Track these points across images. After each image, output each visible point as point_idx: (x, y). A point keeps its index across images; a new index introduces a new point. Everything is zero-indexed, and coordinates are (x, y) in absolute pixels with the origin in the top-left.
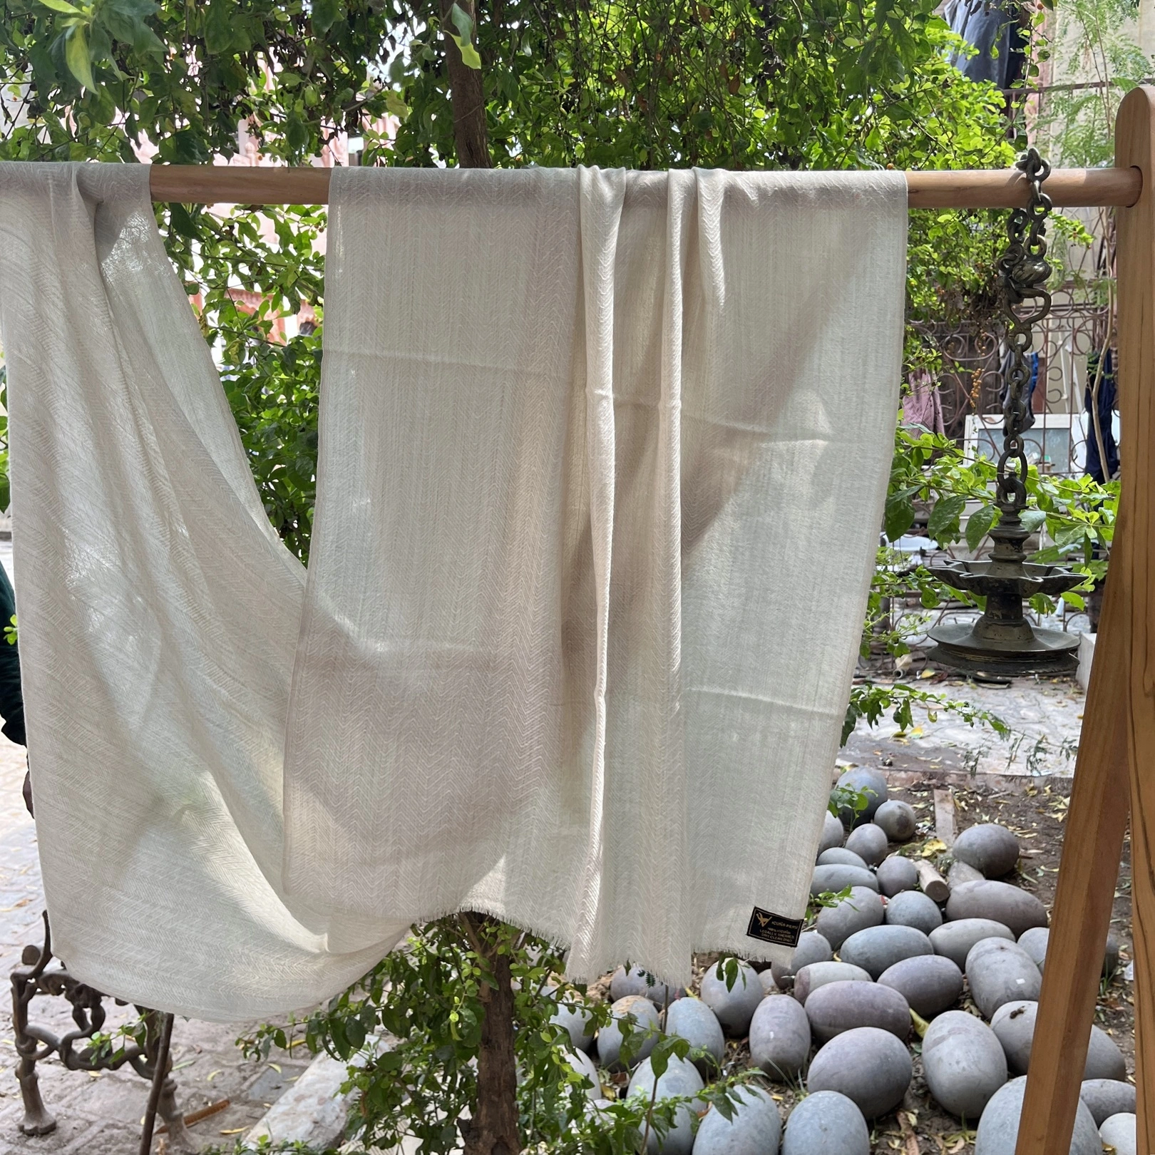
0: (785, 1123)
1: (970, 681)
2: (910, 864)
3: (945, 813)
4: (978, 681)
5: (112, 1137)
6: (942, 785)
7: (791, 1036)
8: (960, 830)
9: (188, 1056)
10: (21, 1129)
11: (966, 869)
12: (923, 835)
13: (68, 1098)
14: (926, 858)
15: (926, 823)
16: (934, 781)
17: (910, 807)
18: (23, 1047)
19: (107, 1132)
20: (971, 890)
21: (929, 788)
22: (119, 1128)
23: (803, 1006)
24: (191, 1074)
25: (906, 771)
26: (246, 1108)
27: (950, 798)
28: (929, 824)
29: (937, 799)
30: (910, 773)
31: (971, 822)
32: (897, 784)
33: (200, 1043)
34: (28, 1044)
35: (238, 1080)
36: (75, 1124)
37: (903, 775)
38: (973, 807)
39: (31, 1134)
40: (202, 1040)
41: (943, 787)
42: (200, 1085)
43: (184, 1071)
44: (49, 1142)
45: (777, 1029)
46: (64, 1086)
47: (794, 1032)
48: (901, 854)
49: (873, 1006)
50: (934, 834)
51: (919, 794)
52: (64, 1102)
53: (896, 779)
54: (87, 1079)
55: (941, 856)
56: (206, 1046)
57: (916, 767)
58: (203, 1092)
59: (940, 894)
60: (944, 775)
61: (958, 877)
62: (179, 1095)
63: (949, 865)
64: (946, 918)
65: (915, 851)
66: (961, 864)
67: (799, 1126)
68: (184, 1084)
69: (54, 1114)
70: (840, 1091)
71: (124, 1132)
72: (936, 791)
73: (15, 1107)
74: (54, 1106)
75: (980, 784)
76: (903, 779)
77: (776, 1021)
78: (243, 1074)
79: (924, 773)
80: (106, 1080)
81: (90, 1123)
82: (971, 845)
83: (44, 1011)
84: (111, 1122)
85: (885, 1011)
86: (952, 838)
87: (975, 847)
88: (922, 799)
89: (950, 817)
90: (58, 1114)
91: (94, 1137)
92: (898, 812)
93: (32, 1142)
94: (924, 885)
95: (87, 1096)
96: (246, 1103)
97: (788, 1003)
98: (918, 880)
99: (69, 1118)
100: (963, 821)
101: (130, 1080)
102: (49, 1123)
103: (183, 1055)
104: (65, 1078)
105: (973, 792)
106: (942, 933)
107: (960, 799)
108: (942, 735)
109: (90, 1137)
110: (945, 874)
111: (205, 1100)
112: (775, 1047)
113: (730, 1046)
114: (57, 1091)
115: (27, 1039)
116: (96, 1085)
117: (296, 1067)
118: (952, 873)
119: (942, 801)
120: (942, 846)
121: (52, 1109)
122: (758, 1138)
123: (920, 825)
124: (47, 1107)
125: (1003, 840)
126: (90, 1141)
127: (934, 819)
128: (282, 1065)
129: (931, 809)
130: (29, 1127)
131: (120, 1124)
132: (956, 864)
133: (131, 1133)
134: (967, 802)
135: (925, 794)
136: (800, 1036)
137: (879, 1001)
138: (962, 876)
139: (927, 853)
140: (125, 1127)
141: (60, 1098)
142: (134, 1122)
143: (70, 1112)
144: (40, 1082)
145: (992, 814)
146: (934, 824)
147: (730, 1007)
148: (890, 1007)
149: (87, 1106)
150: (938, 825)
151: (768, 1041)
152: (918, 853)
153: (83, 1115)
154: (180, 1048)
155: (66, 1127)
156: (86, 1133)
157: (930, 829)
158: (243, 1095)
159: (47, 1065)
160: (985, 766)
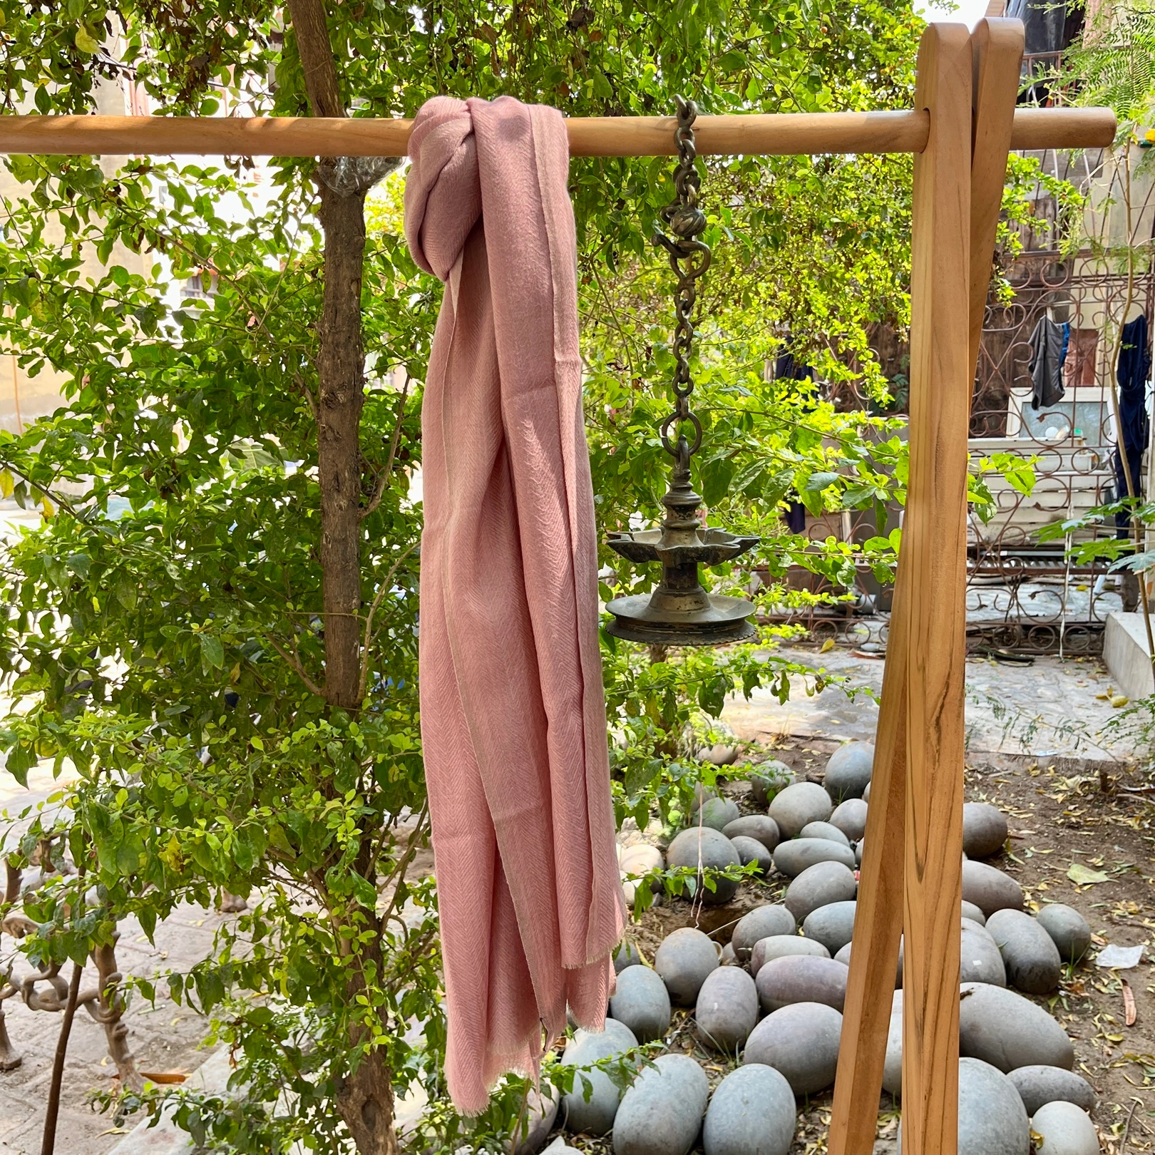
1: (990, 658)
4: (999, 658)
5: (72, 1075)
7: (735, 1007)
19: (69, 1070)
22: (80, 1067)
23: (754, 978)
31: (967, 800)
35: (199, 1027)
36: (38, 1061)
38: (972, 785)
42: (163, 1029)
44: (12, 1077)
46: (36, 1025)
47: (739, 1004)
49: (822, 982)
52: (34, 1040)
58: (164, 1037)
67: (722, 1097)
69: (22, 1051)
74: (21, 1043)
75: (981, 762)
77: (722, 992)
84: (73, 1061)
90: (25, 1052)
97: (736, 975)
99: (35, 1055)
102: (14, 1059)
105: (974, 771)
111: (165, 1044)
112: (718, 1018)
114: (26, 1030)
121: (19, 1048)
125: (989, 819)
131: (82, 1064)
133: (90, 1073)
136: (744, 1008)
137: (829, 978)
140: (85, 1067)
142: (95, 1062)
143: (37, 1050)
145: (990, 793)
147: (680, 976)
148: (840, 983)
151: (712, 1012)
153: (49, 1053)
155: (31, 1064)
156: (48, 1070)
160: (989, 744)
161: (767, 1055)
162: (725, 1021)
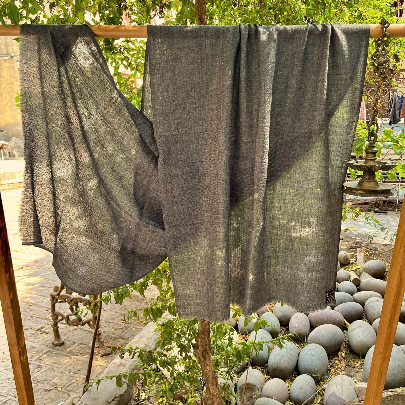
0: (299, 353)
1: (372, 212)
2: (347, 272)
3: (361, 256)
4: (375, 212)
5: (82, 347)
6: (360, 247)
7: (303, 326)
8: (366, 262)
9: (105, 324)
10: (53, 343)
11: (367, 274)
12: (352, 263)
13: (68, 335)
14: (353, 271)
15: (354, 259)
16: (357, 245)
17: (348, 254)
18: (54, 317)
19: (80, 346)
20: (368, 282)
21: (355, 248)
22: (84, 345)
23: (308, 317)
24: (106, 329)
25: (348, 242)
26: (124, 340)
27: (363, 251)
28: (355, 260)
29: (358, 251)
30: (349, 243)
31: (370, 259)
32: (344, 246)
33: (109, 320)
34: (55, 317)
35: (121, 332)
36: (70, 343)
37: (346, 243)
38: (371, 254)
39: (57, 345)
40: (110, 319)
41: (361, 247)
42: (109, 333)
43: (104, 328)
44: (62, 348)
45: (298, 323)
46: (66, 331)
47: (304, 325)
48: (344, 269)
49: (331, 318)
50: (356, 263)
51: (352, 250)
52: (67, 336)
53: (344, 244)
54: (74, 329)
55: (358, 270)
56: (111, 321)
57: (351, 240)
58: (110, 335)
59: (357, 283)
60: (361, 244)
61: (364, 277)
62: (103, 335)
63: (361, 273)
64: (359, 290)
65: (349, 268)
66: (365, 273)
67: (304, 354)
68: (104, 332)
69: (63, 339)
70: (319, 344)
71: (85, 346)
72: (358, 249)
73: (51, 337)
74: (64, 337)
75: (373, 247)
76: (347, 244)
77: (298, 321)
78: (123, 330)
79: (354, 243)
80: (80, 330)
81: (75, 343)
82: (369, 267)
83: (60, 308)
84: (81, 342)
85: (335, 320)
86: (362, 264)
87: (370, 267)
88: (353, 251)
89: (362, 258)
90: (65, 339)
91: (76, 347)
92: (344, 255)
93: (56, 348)
94: (352, 279)
95: (74, 334)
96: (124, 339)
97: (302, 315)
98: (350, 278)
99: (68, 341)
100: (367, 259)
101: (87, 330)
102: (62, 342)
103: (104, 323)
104: (67, 328)
105: (371, 250)
106: (357, 295)
107: (366, 252)
108: (361, 230)
109: (75, 347)
110: (359, 276)
111: (111, 337)
112: (297, 329)
113: (282, 329)
114: (64, 333)
115: (55, 315)
116: (77, 331)
117: (140, 329)
118: (362, 276)
119: (360, 252)
120: (359, 267)
121: (63, 338)
122: (290, 357)
123: (352, 260)
124: (61, 337)
125: (380, 265)
126: (75, 348)
127: (356, 258)
128: (135, 328)
129: (356, 254)
130: (56, 343)
131: (84, 343)
132: (363, 273)
133: (88, 346)
134: (369, 253)
135: (354, 250)
136: (306, 326)
137: (334, 316)
138: (365, 277)
139: (353, 269)
140: (86, 344)
141: (65, 335)
142: (88, 343)
143: (68, 339)
144: (59, 329)
145: (377, 257)
146: (357, 260)
147: (282, 316)
148: (337, 318)
149: (74, 337)
150: (358, 260)
151: (295, 327)
152: (351, 269)
153: (73, 340)
154: (103, 321)
155: (67, 344)
156: (73, 346)
157: (355, 261)
158: (123, 336)
159: (61, 325)
160: (376, 241)
161: (317, 341)
162: (300, 330)
